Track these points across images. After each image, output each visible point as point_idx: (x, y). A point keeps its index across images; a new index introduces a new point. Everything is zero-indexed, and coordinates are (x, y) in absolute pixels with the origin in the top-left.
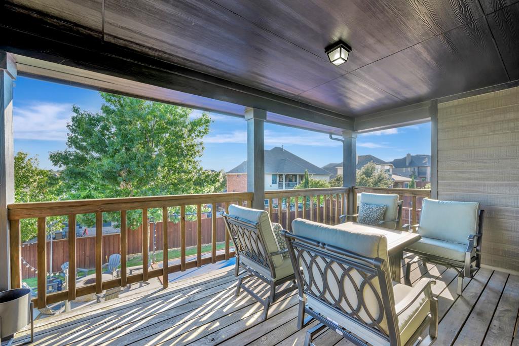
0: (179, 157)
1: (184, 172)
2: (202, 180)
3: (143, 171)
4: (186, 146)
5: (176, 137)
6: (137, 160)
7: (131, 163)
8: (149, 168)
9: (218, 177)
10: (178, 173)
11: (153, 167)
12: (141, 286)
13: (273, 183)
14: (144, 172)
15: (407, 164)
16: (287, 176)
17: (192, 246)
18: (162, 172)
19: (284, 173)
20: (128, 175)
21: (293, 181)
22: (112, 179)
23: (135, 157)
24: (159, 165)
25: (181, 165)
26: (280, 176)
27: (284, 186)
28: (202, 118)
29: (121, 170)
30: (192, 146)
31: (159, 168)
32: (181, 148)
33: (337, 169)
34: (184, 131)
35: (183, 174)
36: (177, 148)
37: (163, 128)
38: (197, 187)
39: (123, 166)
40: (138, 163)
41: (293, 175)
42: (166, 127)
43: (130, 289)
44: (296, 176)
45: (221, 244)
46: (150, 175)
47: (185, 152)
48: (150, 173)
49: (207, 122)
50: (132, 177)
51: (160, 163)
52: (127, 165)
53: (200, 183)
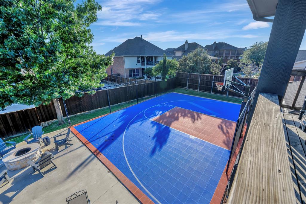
0: (73, 43)
1: (81, 57)
2: (98, 64)
3: (41, 57)
4: (78, 33)
5: (67, 23)
6: (31, 46)
7: (26, 50)
8: (47, 54)
9: (110, 60)
10: (75, 57)
11: (51, 53)
12: (66, 148)
13: (138, 63)
14: (43, 58)
15: (214, 48)
16: (147, 57)
17: (95, 110)
18: (61, 58)
19: (145, 56)
20: (26, 61)
21: (150, 61)
22: (9, 66)
23: (28, 43)
24: (56, 51)
25: (77, 50)
26: (143, 57)
27: (145, 64)
28: (87, 4)
29: (17, 57)
30: (84, 32)
31: (57, 54)
32: (74, 34)
33: (175, 52)
34: (73, 16)
35: (79, 59)
36: (70, 34)
37: (50, 13)
38: (93, 70)
39: (18, 53)
40: (33, 49)
41: (150, 57)
42: (53, 12)
43: (58, 151)
44: (152, 57)
45: (114, 106)
46: (50, 61)
47: (78, 38)
48: (50, 59)
49: (93, 9)
50: (31, 63)
51: (57, 49)
52: (21, 51)
53: (97, 66)
